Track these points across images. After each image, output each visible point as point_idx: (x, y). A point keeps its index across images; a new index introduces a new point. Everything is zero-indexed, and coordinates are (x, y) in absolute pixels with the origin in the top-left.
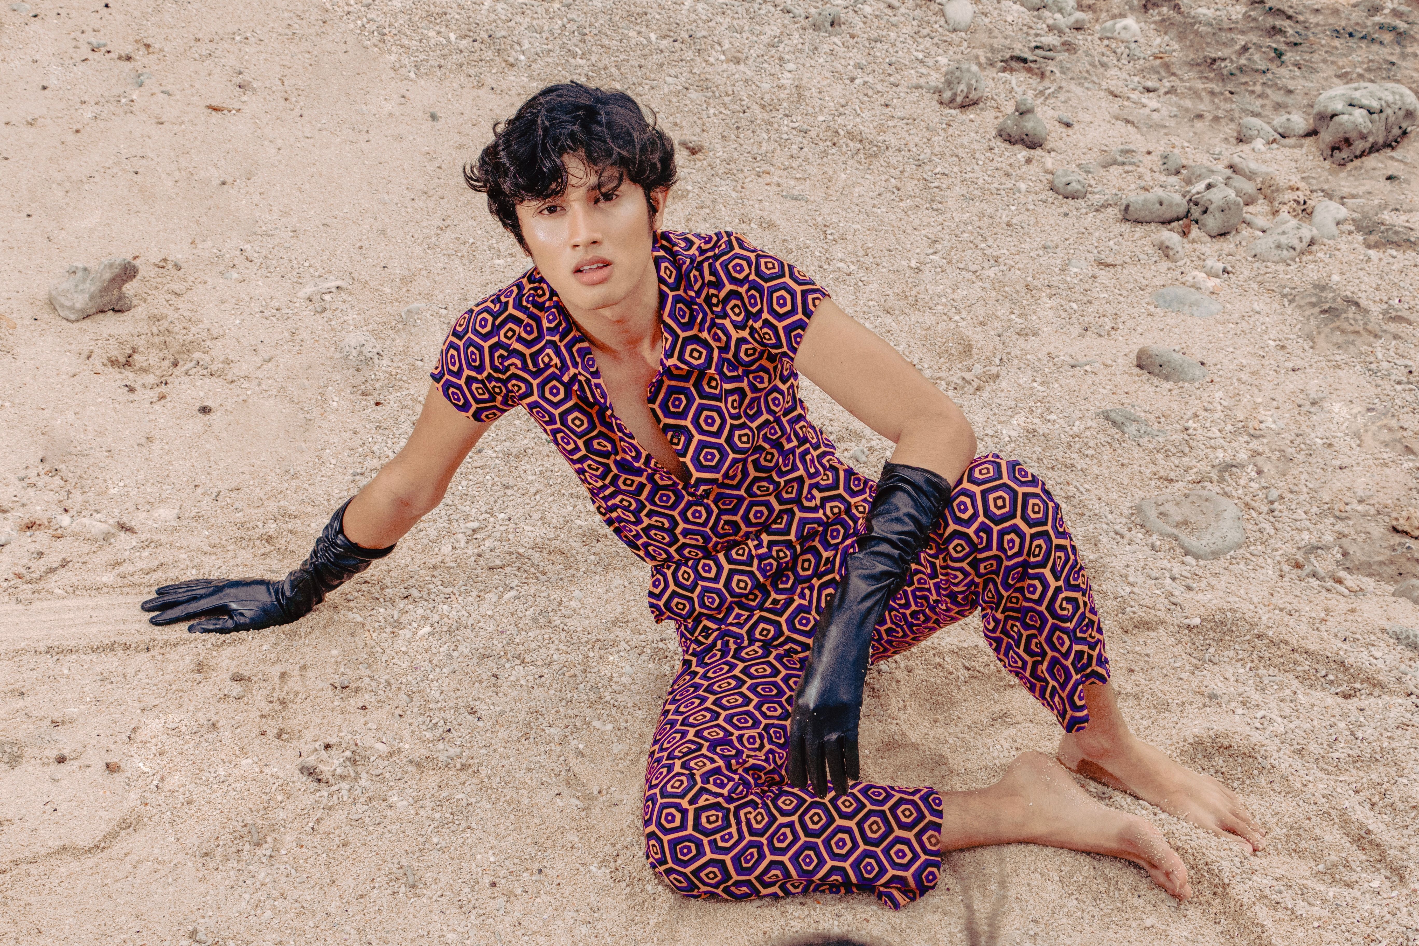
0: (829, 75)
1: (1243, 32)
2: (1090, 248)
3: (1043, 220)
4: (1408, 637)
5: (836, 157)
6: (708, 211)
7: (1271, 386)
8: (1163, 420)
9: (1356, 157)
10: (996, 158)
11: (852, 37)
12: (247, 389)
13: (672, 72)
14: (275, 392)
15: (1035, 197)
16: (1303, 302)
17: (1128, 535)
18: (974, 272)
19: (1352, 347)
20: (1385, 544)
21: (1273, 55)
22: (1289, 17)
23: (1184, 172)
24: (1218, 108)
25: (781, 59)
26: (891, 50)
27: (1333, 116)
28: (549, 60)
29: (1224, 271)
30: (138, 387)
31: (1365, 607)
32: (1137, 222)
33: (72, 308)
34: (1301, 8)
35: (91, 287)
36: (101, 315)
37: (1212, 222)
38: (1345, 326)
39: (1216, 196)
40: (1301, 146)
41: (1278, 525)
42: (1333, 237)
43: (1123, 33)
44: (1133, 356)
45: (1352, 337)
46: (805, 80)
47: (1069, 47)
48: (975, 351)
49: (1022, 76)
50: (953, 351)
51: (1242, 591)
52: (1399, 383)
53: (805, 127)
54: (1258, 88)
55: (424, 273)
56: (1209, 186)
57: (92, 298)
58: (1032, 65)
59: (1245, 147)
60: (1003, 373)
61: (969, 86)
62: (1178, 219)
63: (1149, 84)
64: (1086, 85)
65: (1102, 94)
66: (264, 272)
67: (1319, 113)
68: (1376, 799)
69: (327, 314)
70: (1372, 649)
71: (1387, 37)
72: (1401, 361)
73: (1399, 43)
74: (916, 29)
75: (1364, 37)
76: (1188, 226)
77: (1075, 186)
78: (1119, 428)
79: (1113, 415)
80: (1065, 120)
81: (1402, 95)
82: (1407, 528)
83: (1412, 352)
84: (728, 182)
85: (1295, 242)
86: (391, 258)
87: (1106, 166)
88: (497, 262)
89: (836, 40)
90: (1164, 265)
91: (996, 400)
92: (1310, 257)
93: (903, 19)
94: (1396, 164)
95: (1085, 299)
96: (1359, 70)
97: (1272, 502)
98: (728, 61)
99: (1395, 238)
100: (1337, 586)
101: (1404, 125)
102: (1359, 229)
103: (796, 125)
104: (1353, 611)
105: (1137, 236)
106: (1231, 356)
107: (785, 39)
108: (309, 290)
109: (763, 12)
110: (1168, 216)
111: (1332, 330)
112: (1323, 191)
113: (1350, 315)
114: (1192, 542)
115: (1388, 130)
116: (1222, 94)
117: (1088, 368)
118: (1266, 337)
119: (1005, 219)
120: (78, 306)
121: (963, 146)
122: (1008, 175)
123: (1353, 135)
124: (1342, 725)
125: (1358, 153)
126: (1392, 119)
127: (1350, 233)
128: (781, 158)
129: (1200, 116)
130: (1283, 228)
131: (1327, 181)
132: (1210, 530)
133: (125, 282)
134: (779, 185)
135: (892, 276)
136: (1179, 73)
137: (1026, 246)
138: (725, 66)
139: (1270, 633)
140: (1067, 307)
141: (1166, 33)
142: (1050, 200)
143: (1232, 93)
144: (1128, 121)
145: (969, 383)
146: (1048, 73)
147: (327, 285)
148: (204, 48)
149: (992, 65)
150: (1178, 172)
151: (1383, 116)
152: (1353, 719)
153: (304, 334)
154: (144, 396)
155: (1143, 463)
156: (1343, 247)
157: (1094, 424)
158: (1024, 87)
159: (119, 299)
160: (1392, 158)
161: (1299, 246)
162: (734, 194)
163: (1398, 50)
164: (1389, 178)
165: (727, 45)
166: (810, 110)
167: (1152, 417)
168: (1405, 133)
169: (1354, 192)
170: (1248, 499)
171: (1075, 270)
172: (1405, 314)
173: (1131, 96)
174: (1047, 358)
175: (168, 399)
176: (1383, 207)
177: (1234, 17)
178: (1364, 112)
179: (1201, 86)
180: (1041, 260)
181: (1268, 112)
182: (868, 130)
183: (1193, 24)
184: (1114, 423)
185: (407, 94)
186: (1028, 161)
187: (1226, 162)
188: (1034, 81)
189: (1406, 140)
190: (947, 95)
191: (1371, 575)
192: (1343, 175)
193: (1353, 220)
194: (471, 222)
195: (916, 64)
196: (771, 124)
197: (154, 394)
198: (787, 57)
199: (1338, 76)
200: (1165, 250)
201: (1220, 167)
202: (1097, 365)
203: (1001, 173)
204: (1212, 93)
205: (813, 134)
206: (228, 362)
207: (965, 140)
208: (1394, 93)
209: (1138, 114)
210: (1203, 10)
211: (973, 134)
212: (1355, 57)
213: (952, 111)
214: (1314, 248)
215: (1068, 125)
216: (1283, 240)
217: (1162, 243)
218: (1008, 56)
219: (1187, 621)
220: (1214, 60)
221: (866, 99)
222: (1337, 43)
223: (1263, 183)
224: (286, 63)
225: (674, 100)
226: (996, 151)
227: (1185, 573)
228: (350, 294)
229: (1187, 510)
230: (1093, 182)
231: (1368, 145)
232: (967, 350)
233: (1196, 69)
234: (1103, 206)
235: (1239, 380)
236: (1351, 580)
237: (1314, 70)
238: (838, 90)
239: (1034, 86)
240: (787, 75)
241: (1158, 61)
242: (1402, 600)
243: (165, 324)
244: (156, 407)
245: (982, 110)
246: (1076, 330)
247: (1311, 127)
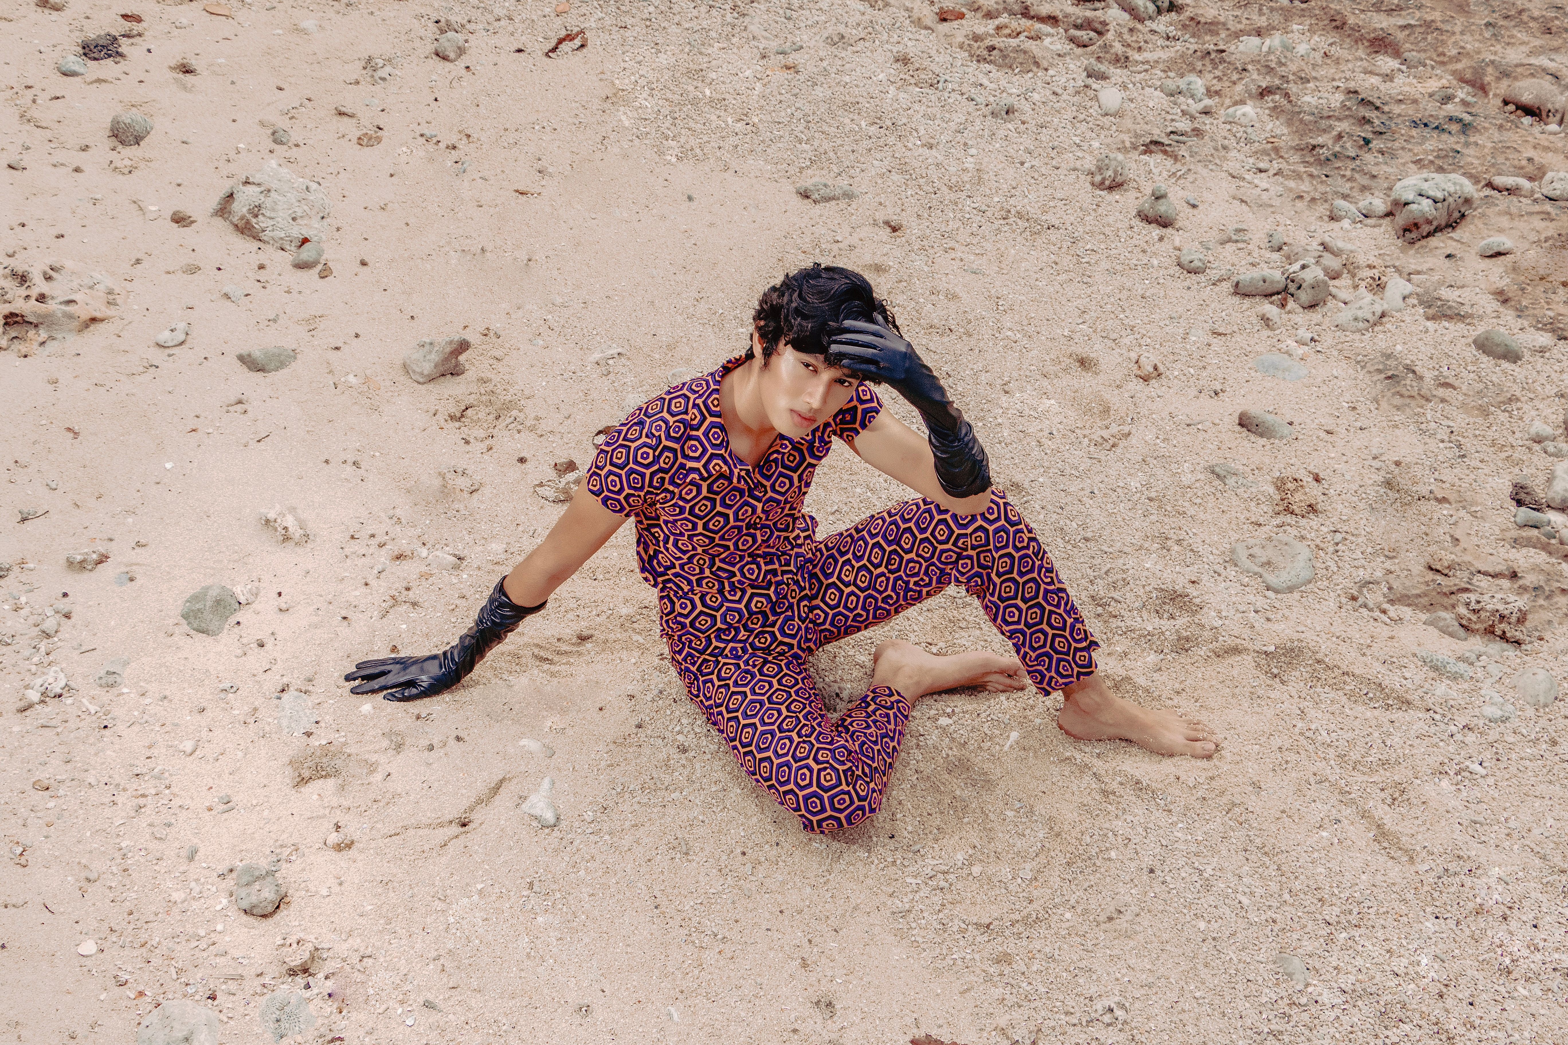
0: (1003, 159)
1: (1339, 119)
2: (1207, 318)
3: (1171, 293)
4: (1432, 661)
5: (1007, 235)
6: (905, 284)
7: (1343, 443)
8: (1256, 472)
9: (1423, 237)
10: (1136, 236)
11: (1023, 123)
12: (553, 442)
13: (879, 156)
14: (573, 445)
15: (1165, 272)
16: (1372, 369)
17: (1224, 573)
18: (1114, 340)
19: (1408, 410)
20: (1421, 580)
21: (1362, 143)
22: (1377, 108)
23: (1285, 248)
24: (1316, 189)
25: (965, 144)
26: (1054, 135)
27: (1406, 204)
28: (780, 145)
29: (1312, 339)
30: (472, 440)
31: (1402, 634)
32: (1246, 295)
33: (422, 374)
34: (1387, 98)
35: (435, 357)
36: (442, 378)
37: (1304, 296)
38: (1404, 391)
39: (1308, 276)
40: (1380, 226)
41: (1340, 564)
42: (1400, 310)
43: (1242, 118)
44: (1236, 417)
45: (1408, 401)
46: (984, 164)
47: (1198, 132)
48: (1112, 412)
49: (1159, 157)
50: (1095, 410)
51: (1309, 622)
52: (1443, 441)
53: (984, 208)
54: (1348, 173)
55: (684, 340)
56: (1303, 267)
57: (436, 366)
58: (1168, 148)
59: (1335, 225)
60: (1133, 431)
61: (1116, 172)
62: (1278, 293)
63: (1262, 165)
64: (1211, 167)
65: (1224, 175)
66: (563, 340)
67: (1395, 200)
68: (1397, 795)
69: (612, 376)
70: (1404, 670)
71: (1454, 127)
72: (1445, 422)
73: (1464, 133)
74: (1075, 114)
75: (1437, 128)
76: (1285, 299)
77: (1197, 264)
78: (1222, 480)
79: (1217, 469)
80: (1192, 202)
81: (1461, 185)
82: (1438, 567)
83: (1455, 414)
84: (922, 257)
85: (1369, 316)
86: (659, 326)
87: (1222, 243)
88: (741, 330)
89: (1010, 126)
90: (1266, 333)
91: (1127, 455)
92: (1381, 328)
93: (1064, 105)
94: (1454, 243)
95: (1201, 364)
96: (1431, 158)
97: (1337, 544)
98: (923, 145)
99: (1449, 312)
100: (1382, 616)
101: (1463, 210)
102: (1421, 303)
103: (975, 205)
104: (1392, 638)
105: (1245, 307)
106: (1313, 416)
107: (968, 125)
108: (597, 356)
109: (951, 101)
110: (1269, 291)
111: (1394, 394)
112: (1395, 267)
113: (1408, 382)
114: (1271, 579)
115: (1450, 215)
116: (1319, 177)
117: (1200, 426)
118: (1341, 399)
119: (1140, 292)
120: (426, 372)
121: (1109, 225)
122: (1144, 251)
123: (1421, 221)
124: (1376, 734)
125: (1425, 234)
126: (1453, 206)
127: (1414, 306)
128: (963, 236)
129: (1301, 197)
130: (1361, 303)
131: (1398, 258)
132: (1287, 570)
133: (461, 353)
134: (962, 260)
135: (1049, 343)
136: (1286, 156)
137: (1156, 317)
138: (920, 150)
139: (1327, 660)
140: (1186, 372)
141: (1277, 118)
142: (1177, 275)
143: (1327, 176)
144: (1242, 201)
145: (1106, 441)
146: (1180, 157)
147: (611, 352)
148: (511, 137)
149: (1135, 148)
150: (1280, 249)
151: (1446, 203)
152: (1385, 729)
153: (594, 395)
154: (477, 447)
155: (1239, 509)
156: (1408, 319)
157: (1202, 476)
158: (1160, 168)
159: (456, 366)
160: (1451, 238)
161: (1372, 319)
162: (926, 269)
163: (1463, 139)
164: (1449, 256)
165: (922, 132)
166: (988, 192)
167: (1248, 469)
168: (1463, 216)
169: (1419, 269)
170: (1318, 541)
171: (1194, 339)
172: (1451, 380)
173: (1247, 177)
174: (1168, 417)
175: (494, 450)
176: (1441, 283)
177: (1332, 106)
178: (1430, 201)
179: (1303, 170)
180: (1167, 329)
181: (1355, 193)
182: (1034, 211)
183: (1300, 112)
184: (1218, 476)
185: (669, 178)
186: (1161, 239)
187: (1320, 241)
188: (1169, 162)
189: (1463, 223)
190: (1098, 178)
191: (1409, 605)
192: (1412, 252)
193: (1417, 294)
194: (720, 294)
195: (1075, 148)
196: (956, 204)
197: (483, 446)
198: (970, 143)
199: (1414, 162)
200: (1266, 320)
201: (1315, 245)
202: (1207, 423)
203: (1139, 249)
204: (1311, 176)
205: (989, 214)
206: (537, 419)
207: (1111, 219)
208: (1455, 184)
209: (1250, 193)
210: (1307, 99)
211: (1117, 214)
212: (1428, 146)
213: (1102, 193)
214: (1384, 320)
215: (1194, 206)
216: (1360, 314)
217: (1264, 315)
218: (1148, 140)
219: (1265, 648)
220: (1314, 147)
221: (1033, 181)
222: (1414, 132)
223: (1347, 259)
224: (575, 150)
225: (879, 181)
226: (1135, 229)
227: (1266, 607)
228: (629, 359)
229: (1269, 553)
230: (1211, 259)
231: (1432, 228)
232: (1106, 411)
233: (1300, 153)
234: (1219, 281)
235: (1318, 437)
236: (1392, 611)
237: (1394, 157)
238: (1010, 172)
239: (1168, 167)
240: (970, 159)
241: (1270, 145)
242: (1431, 628)
243: (490, 387)
244: (485, 457)
245: (1125, 190)
246: (1193, 392)
247: (1389, 209)
